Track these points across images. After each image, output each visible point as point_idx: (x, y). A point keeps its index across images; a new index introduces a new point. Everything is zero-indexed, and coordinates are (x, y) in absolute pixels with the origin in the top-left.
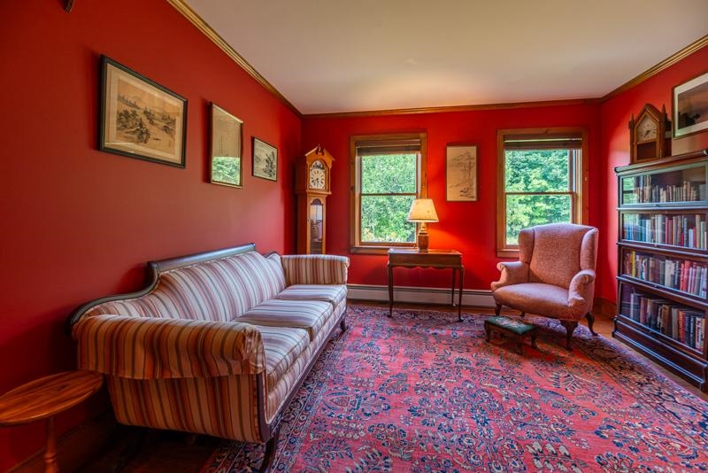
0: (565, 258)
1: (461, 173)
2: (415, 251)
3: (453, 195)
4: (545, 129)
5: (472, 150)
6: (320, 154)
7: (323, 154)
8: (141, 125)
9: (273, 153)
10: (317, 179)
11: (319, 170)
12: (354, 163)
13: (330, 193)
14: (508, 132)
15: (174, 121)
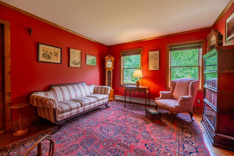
0: (183, 91)
1: (154, 60)
2: (135, 86)
3: (151, 68)
4: (186, 42)
5: (158, 52)
6: (110, 57)
7: (111, 57)
8: (49, 56)
9: (94, 58)
10: (109, 64)
11: (110, 62)
12: (121, 59)
13: (113, 68)
14: (171, 44)
15: (58, 54)
